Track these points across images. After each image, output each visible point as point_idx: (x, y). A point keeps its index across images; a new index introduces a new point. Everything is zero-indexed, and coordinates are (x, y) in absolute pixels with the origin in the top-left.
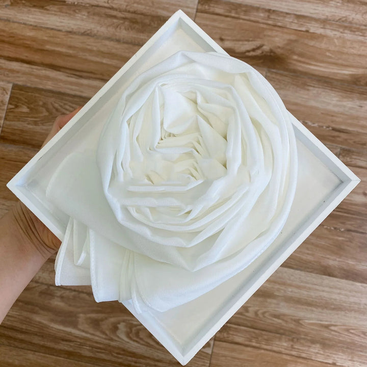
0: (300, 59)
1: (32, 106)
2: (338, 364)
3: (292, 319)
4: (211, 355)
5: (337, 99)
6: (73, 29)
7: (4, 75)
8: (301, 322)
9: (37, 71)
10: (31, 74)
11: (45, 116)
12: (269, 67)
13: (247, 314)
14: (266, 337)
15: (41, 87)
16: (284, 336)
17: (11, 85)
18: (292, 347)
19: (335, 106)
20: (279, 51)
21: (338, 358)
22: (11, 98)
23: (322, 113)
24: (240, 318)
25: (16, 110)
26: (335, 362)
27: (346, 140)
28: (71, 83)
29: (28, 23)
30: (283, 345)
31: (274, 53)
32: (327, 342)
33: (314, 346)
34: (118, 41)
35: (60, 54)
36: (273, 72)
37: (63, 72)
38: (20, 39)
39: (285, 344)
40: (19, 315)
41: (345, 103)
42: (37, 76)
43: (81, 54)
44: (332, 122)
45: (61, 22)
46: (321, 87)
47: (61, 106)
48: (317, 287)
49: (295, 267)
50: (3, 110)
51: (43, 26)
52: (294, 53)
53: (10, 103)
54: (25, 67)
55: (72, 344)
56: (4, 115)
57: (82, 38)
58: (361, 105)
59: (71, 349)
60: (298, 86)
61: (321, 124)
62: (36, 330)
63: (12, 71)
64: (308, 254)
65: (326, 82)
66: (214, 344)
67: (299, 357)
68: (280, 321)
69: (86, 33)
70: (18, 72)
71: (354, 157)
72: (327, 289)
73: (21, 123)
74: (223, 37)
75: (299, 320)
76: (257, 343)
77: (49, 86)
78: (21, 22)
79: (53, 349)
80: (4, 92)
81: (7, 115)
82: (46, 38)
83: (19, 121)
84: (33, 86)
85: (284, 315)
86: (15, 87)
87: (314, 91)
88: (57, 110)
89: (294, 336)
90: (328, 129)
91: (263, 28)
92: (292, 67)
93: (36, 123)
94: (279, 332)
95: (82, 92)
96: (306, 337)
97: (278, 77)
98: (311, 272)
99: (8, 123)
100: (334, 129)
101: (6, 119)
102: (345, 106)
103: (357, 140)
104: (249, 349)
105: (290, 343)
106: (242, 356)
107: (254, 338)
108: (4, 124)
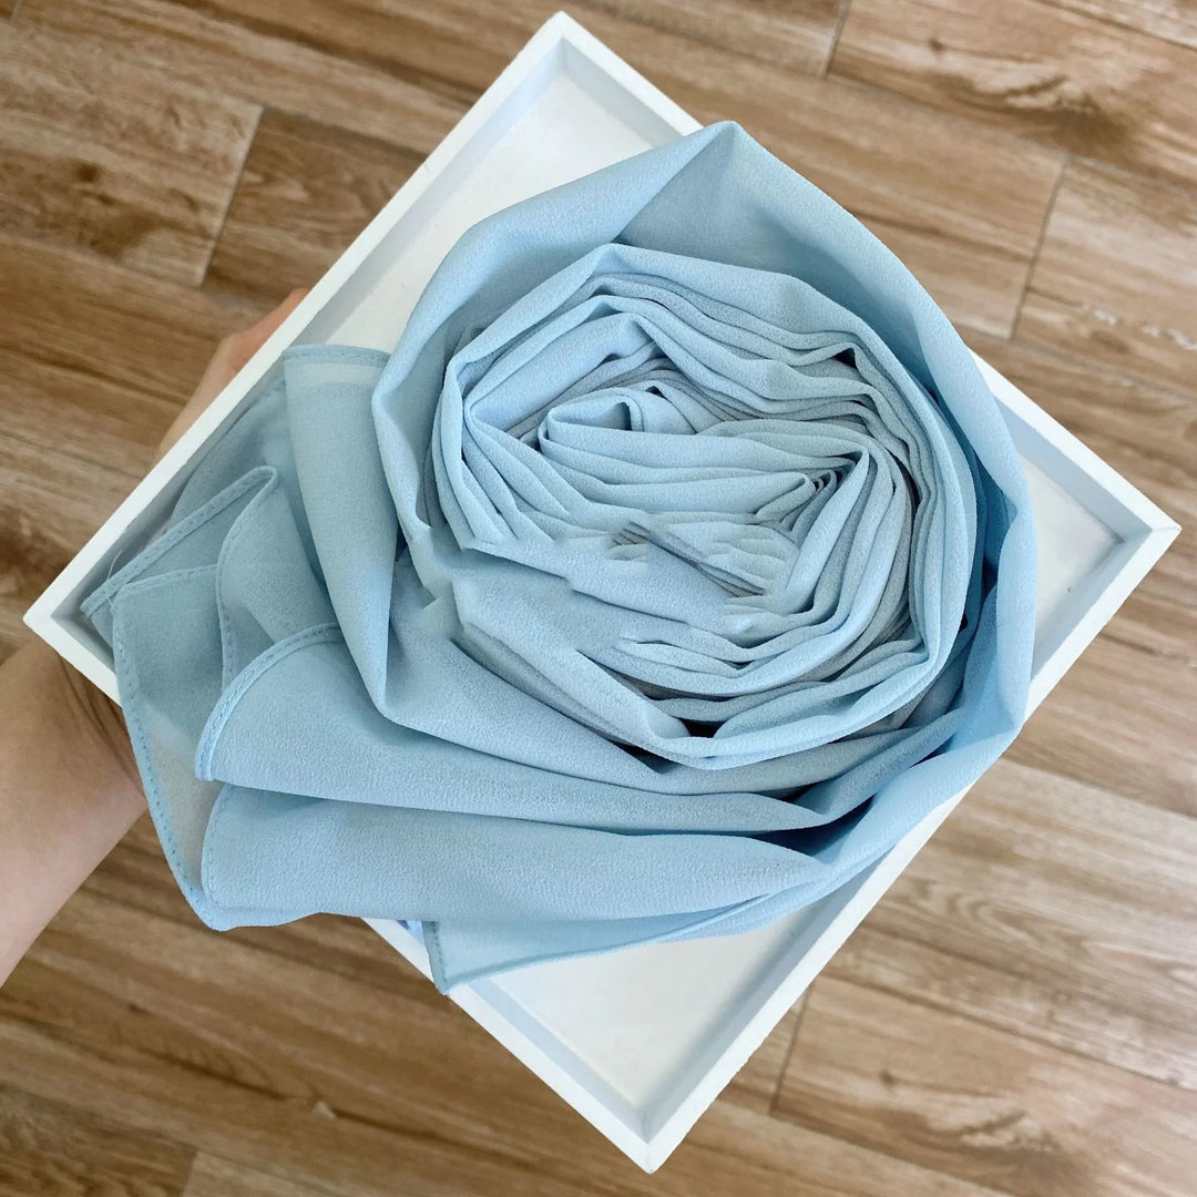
0: (1175, 135)
1: (319, 184)
2: (1185, 1084)
3: (1057, 934)
4: (800, 1016)
7: (240, 77)
8: (1085, 944)
9: (344, 72)
10: (324, 83)
11: (356, 220)
12: (1074, 150)
13: (923, 903)
14: (972, 979)
15: (353, 126)
16: (1028, 984)
17: (253, 114)
18: (1051, 1019)
20: (1111, 104)
21: (1186, 1066)
22: (254, 151)
24: (897, 913)
25: (265, 191)
26: (1175, 1076)
30: (1023, 1008)
31: (1096, 107)
32: (1159, 1014)
33: (1116, 1021)
35: (423, 31)
36: (1086, 167)
37: (429, 88)
39: (1030, 1007)
42: (345, 92)
43: (489, 39)
48: (1148, 845)
49: (1087, 775)
50: (225, 185)
52: (1156, 114)
53: (248, 165)
54: (308, 59)
56: (223, 200)
60: (1156, 218)
63: (266, 66)
64: (1131, 741)
67: (1068, 1051)
68: (1021, 936)
70: (283, 71)
72: (1176, 854)
73: (278, 232)
74: (942, 40)
75: (1081, 938)
76: (946, 992)
77: (378, 125)
79: (313, 944)
80: (237, 134)
81: (235, 203)
83: (274, 227)
84: (330, 120)
85: (1037, 919)
86: (270, 117)
89: (1062, 984)
91: (1070, 26)
92: (1147, 158)
94: (1014, 970)
96: (1097, 993)
97: (1099, 184)
98: (1135, 797)
99: (236, 227)
101: (230, 214)
104: (918, 1010)
105: (1046, 1006)
106: (894, 1030)
107: (939, 978)
108: (224, 227)
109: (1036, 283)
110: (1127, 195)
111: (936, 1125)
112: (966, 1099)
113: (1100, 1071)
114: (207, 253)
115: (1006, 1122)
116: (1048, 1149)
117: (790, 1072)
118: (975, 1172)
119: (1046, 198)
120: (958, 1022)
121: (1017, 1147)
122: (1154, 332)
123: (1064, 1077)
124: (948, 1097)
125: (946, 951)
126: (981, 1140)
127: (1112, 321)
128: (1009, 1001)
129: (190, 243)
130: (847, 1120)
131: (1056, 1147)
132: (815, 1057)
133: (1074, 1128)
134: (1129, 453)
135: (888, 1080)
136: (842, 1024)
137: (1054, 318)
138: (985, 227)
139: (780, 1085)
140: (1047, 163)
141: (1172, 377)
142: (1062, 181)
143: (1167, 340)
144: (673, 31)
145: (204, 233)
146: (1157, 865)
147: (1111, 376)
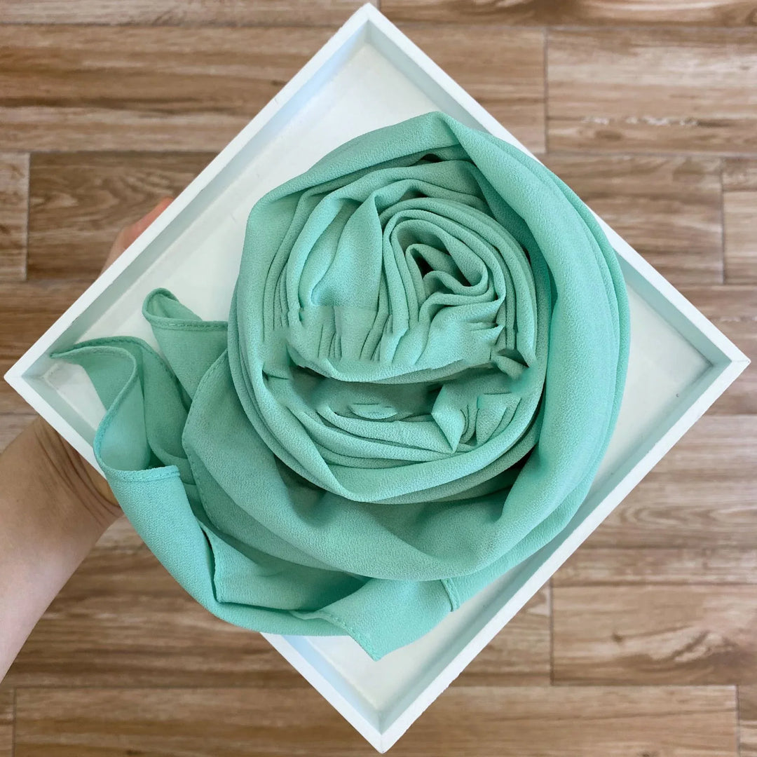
1: (81, 191)
3: (693, 514)
4: (551, 618)
5: (696, 61)
6: (131, 17)
7: (9, 139)
8: (712, 515)
9: (75, 116)
10: (64, 126)
11: (112, 207)
14: (650, 559)
15: (91, 148)
16: (685, 550)
17: (26, 157)
18: (706, 568)
19: (696, 76)
22: (33, 183)
23: (673, 96)
25: (51, 205)
27: (728, 140)
28: (153, 129)
29: (34, 20)
30: (686, 567)
33: (746, 556)
34: (232, 25)
35: (116, 74)
36: (559, 31)
37: (132, 109)
38: (28, 58)
39: (691, 565)
40: (145, 623)
41: (712, 68)
42: (79, 128)
43: (160, 66)
44: (696, 108)
45: (104, 7)
46: (657, 43)
47: (142, 180)
48: (730, 440)
50: (21, 211)
51: (68, 21)
53: (32, 194)
54: (48, 115)
55: (266, 656)
56: (23, 220)
57: (154, 32)
58: (746, 65)
59: (267, 667)
60: (613, 50)
61: (674, 118)
62: (188, 643)
63: (23, 127)
65: (668, 33)
66: (552, 596)
67: (723, 584)
68: (672, 522)
69: (161, 21)
70: (35, 126)
71: (751, 170)
72: (749, 440)
73: (64, 230)
75: (709, 511)
76: (636, 574)
77: (108, 143)
78: (19, 20)
79: (231, 673)
80: (16, 173)
81: (30, 222)
82: (78, 46)
83: (61, 227)
84: (75, 149)
85: (678, 508)
86: (36, 158)
87: (648, 54)
88: (135, 189)
89: (705, 544)
90: (689, 125)
92: (594, 14)
93: (96, 225)
94: (674, 545)
95: (178, 143)
96: (729, 543)
97: (571, 39)
99: (37, 235)
100: (702, 124)
101: (30, 228)
102: (713, 73)
103: (751, 134)
104: (622, 589)
105: (700, 561)
106: (611, 607)
107: (628, 565)
108: (28, 239)
109: (551, 114)
110: (589, 41)
111: (655, 657)
112: (670, 635)
113: (746, 590)
114: (24, 257)
115: (699, 641)
116: (730, 649)
117: (556, 654)
118: (690, 678)
119: (541, 58)
120: (650, 588)
121: (711, 653)
122: (634, 121)
123: (726, 601)
124: (658, 637)
125: (628, 547)
126: (687, 657)
127: (606, 122)
128: (677, 565)
129: (12, 255)
130: (600, 672)
131: (734, 645)
132: (568, 639)
133: (741, 631)
134: (642, 201)
135: (618, 639)
136: (578, 614)
137: (570, 132)
138: (509, 88)
139: (552, 665)
140: (534, 37)
141: (654, 145)
142: (548, 45)
143: (643, 124)
144: (275, 25)
145: (17, 246)
146: (740, 451)
147: (617, 156)
